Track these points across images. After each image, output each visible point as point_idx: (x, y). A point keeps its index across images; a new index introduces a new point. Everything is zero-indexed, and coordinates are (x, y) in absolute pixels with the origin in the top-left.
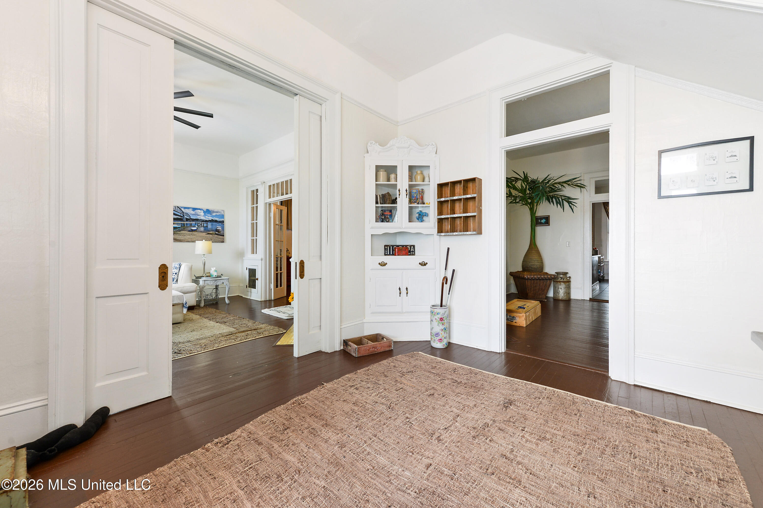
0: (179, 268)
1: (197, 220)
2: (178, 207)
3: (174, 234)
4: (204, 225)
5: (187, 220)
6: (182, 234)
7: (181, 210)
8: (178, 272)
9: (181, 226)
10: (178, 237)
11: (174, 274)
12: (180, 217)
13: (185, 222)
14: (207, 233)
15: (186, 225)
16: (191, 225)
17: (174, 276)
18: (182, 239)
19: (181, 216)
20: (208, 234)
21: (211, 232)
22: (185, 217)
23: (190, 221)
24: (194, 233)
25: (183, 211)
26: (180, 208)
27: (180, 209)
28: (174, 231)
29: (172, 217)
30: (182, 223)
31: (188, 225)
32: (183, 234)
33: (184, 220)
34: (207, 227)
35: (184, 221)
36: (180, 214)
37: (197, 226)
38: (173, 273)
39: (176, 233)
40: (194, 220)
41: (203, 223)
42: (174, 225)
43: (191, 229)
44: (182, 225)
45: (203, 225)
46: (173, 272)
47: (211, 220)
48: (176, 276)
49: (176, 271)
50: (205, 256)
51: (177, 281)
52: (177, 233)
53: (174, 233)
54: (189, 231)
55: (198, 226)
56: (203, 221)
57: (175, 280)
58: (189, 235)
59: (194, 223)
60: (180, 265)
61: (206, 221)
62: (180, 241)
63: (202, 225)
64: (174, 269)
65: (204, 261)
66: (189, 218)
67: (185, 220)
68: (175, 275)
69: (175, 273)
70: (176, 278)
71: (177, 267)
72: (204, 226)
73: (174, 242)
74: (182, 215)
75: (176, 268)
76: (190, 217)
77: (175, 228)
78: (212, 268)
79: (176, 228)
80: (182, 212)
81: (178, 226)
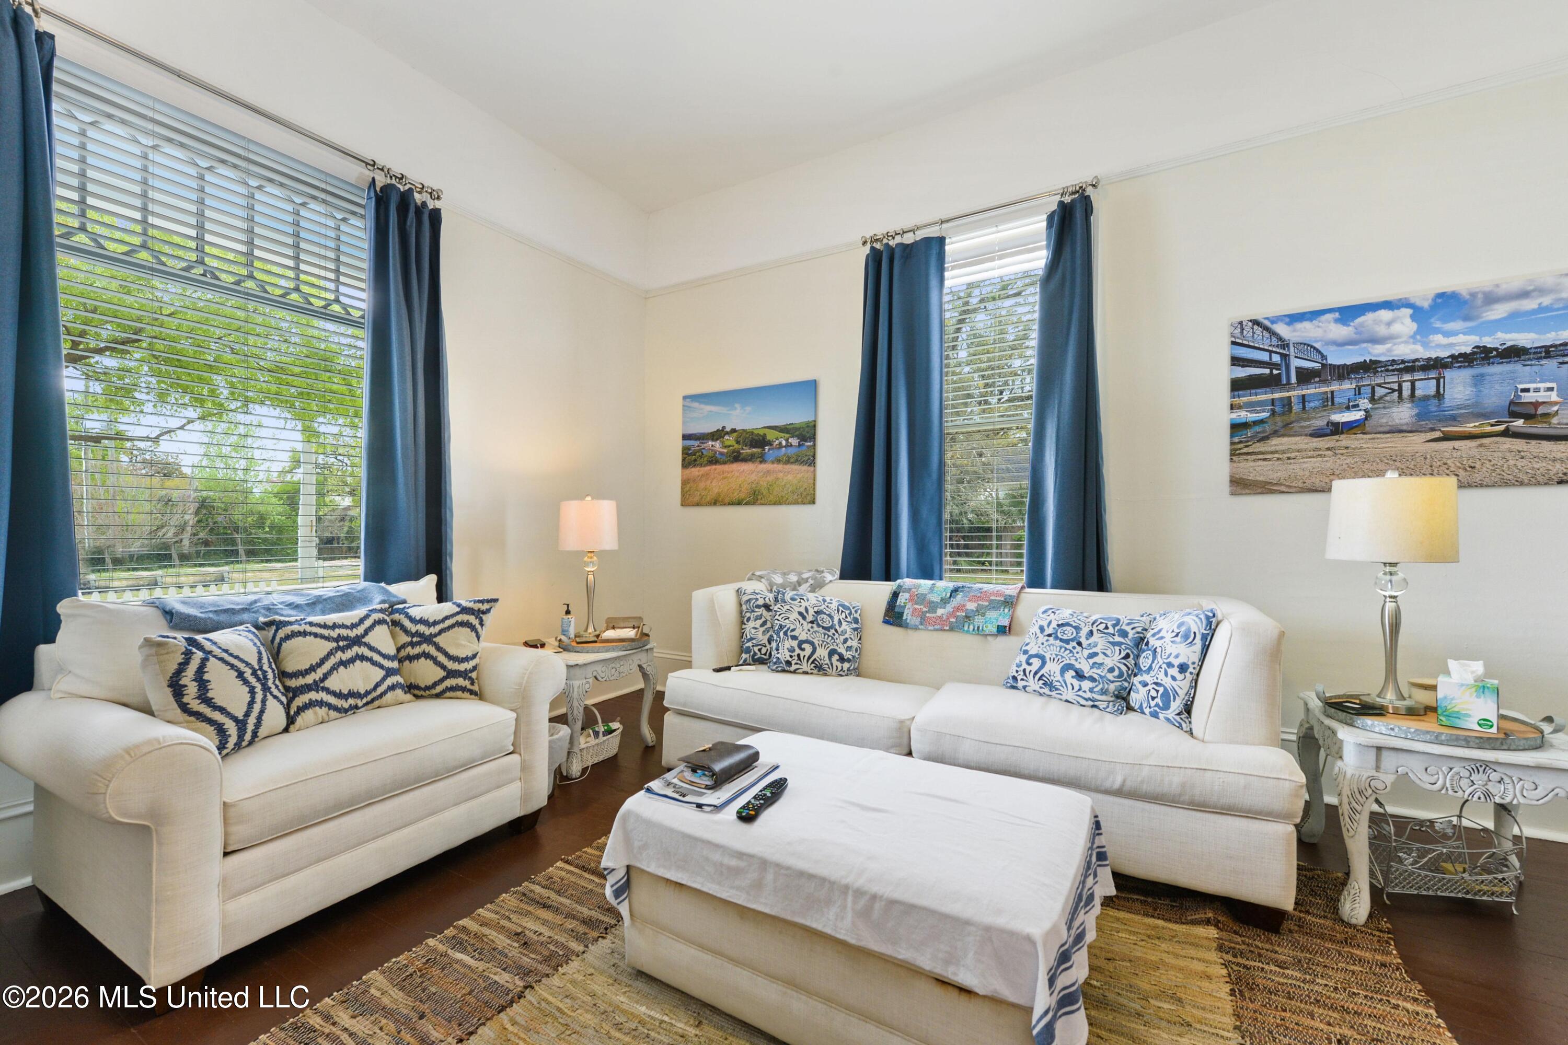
0: (1204, 637)
1: (1369, 367)
2: (1256, 322)
3: (1232, 455)
4: (1413, 389)
5: (1305, 377)
6: (1276, 452)
7: (1273, 333)
8: (1195, 658)
9: (1273, 413)
10: (1253, 469)
11: (1174, 671)
12: (1267, 371)
13: (1294, 389)
14: (1438, 434)
15: (1296, 408)
16: (1329, 401)
17: (1174, 678)
18: (1273, 476)
19: (1270, 365)
20: (1446, 438)
21: (1470, 427)
22: (1295, 363)
23: (1324, 382)
24: (1345, 440)
25: (1280, 339)
26: (1267, 323)
27: (1266, 329)
28: (1232, 443)
29: (1224, 373)
30: (1277, 395)
31: (1310, 405)
32: (1284, 452)
33: (1289, 383)
34: (1439, 395)
35: (1288, 386)
36: (1265, 357)
37: (1365, 403)
38: (1170, 665)
39: (1245, 450)
40: (1344, 372)
41: (1407, 377)
42: (1234, 416)
43: (1330, 423)
44: (1277, 409)
45: (1406, 392)
46: (1171, 659)
47: (1468, 350)
48: (1182, 685)
49: (1189, 654)
50: (1401, 575)
51: (1188, 709)
52: (1250, 450)
53: (1234, 453)
54: (1318, 434)
55: (1372, 399)
56: (1409, 367)
57: (1176, 705)
58: (1318, 453)
59: (1348, 386)
60: (1212, 624)
61: (1436, 365)
62: (1265, 488)
63: (1400, 390)
64: (1178, 639)
65: (1390, 606)
66: (1317, 366)
67: (1294, 379)
68: (1179, 676)
69: (1176, 662)
70: (1182, 693)
71: (1194, 628)
72: (1418, 393)
73: (1233, 494)
74: (1276, 358)
75: (1186, 637)
76: (1324, 357)
77: (1236, 427)
78: (1452, 664)
79: (1245, 425)
80: (1275, 341)
81: (1252, 417)
